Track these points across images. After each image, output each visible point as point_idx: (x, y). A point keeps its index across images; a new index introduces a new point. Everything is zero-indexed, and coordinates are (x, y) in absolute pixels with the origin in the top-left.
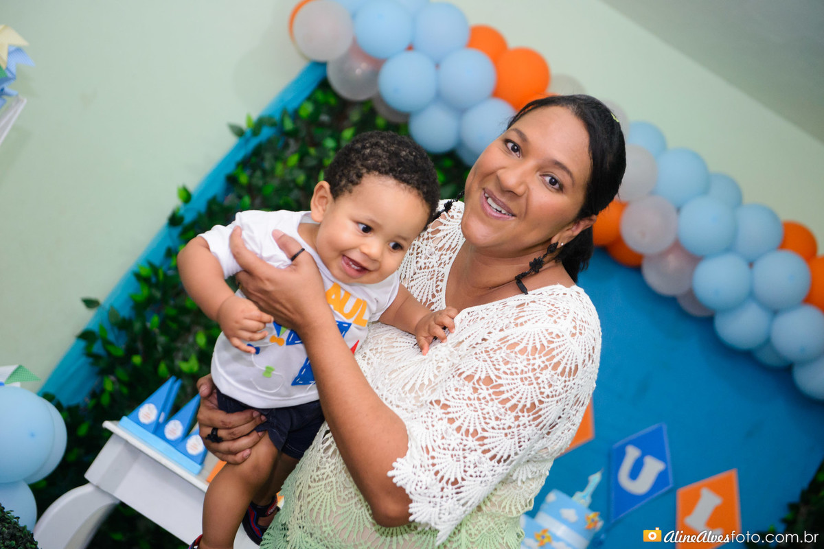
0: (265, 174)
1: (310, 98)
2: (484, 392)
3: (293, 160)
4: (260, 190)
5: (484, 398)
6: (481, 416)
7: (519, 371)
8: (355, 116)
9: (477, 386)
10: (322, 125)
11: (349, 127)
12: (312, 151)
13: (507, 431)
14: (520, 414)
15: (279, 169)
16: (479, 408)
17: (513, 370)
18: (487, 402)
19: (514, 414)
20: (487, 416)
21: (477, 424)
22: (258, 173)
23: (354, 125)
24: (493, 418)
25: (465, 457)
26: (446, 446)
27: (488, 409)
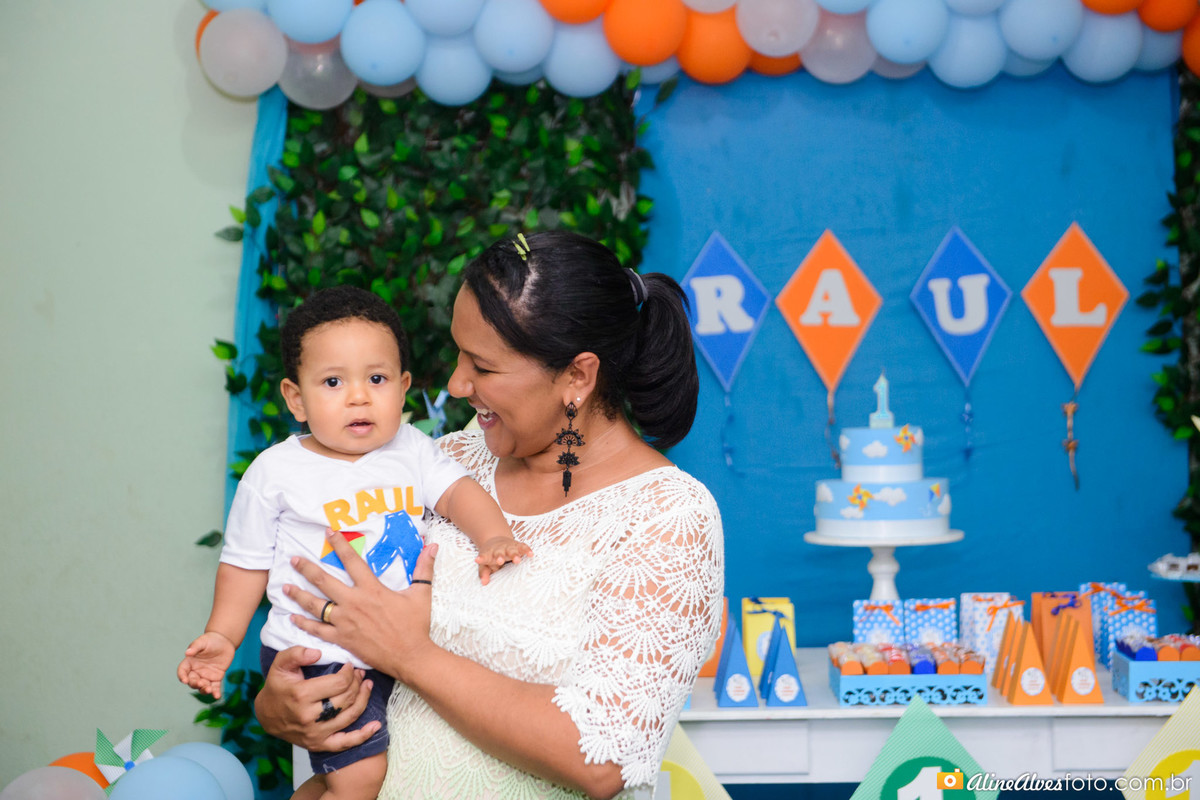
0: (299, 260)
1: (288, 136)
2: (652, 603)
3: (319, 222)
4: (306, 283)
5: (654, 610)
6: (657, 632)
7: (681, 565)
8: (355, 118)
9: (642, 598)
10: (323, 157)
11: (357, 137)
12: (333, 195)
13: (686, 642)
14: (693, 618)
15: (311, 243)
16: (652, 625)
17: (675, 566)
18: (658, 613)
19: (688, 619)
20: (663, 630)
21: (657, 644)
22: (292, 265)
23: (361, 130)
24: (669, 630)
25: (659, 689)
26: (636, 683)
27: (661, 621)
